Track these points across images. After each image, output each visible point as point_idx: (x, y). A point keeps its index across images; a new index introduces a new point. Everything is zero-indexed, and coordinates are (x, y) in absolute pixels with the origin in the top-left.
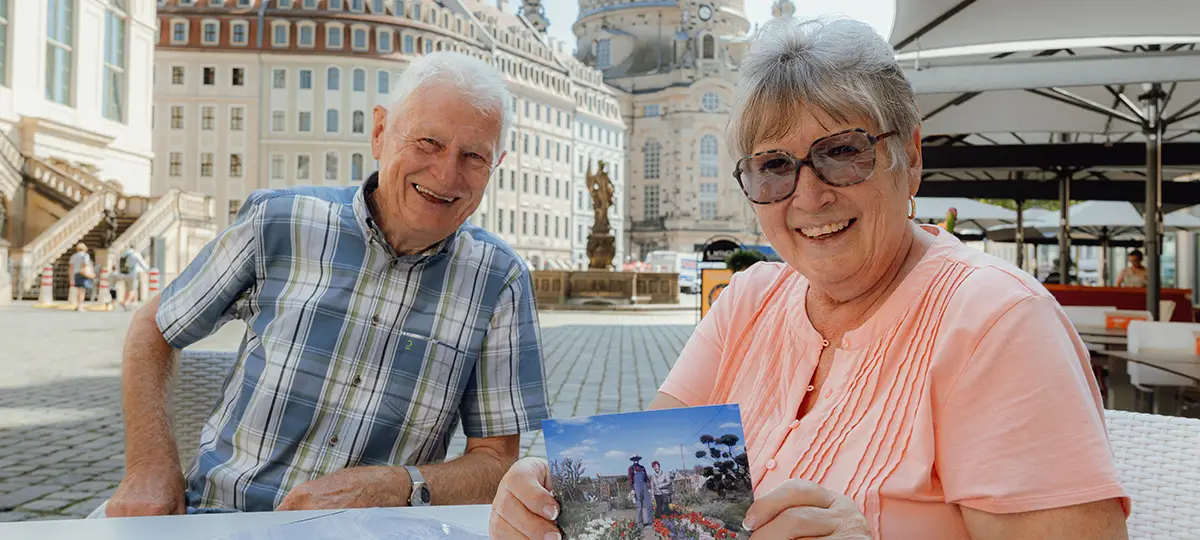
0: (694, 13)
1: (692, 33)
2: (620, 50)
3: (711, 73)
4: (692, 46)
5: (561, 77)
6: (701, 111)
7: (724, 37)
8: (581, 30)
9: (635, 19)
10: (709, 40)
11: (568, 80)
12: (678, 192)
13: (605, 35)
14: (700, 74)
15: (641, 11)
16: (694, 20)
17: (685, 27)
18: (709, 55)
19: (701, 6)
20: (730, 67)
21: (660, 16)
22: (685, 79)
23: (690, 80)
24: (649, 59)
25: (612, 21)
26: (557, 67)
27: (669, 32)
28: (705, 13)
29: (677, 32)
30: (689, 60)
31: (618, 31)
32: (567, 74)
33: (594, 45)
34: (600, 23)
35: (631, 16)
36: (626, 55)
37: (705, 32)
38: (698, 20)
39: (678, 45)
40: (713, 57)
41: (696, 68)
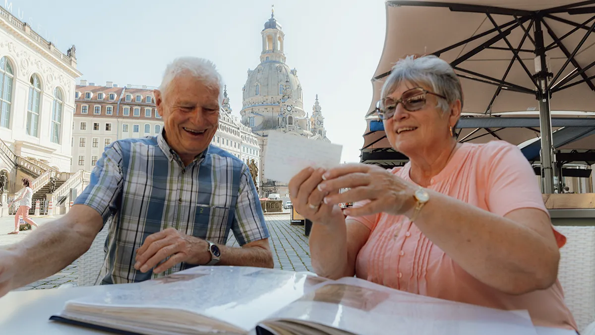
0: (285, 108)
1: (284, 116)
2: (258, 121)
3: (291, 130)
4: (284, 120)
5: (236, 130)
7: (296, 117)
8: (244, 113)
9: (264, 110)
10: (290, 118)
11: (239, 131)
13: (252, 115)
14: (287, 130)
15: (266, 107)
16: (285, 111)
17: (282, 113)
18: (290, 123)
19: (288, 106)
20: (298, 128)
21: (273, 109)
24: (270, 124)
25: (256, 110)
26: (234, 126)
27: (276, 115)
28: (289, 109)
29: (279, 115)
30: (283, 125)
31: (257, 114)
32: (238, 129)
33: (249, 118)
34: (251, 111)
35: (262, 109)
36: (261, 122)
37: (289, 115)
38: (286, 111)
39: (279, 119)
40: (292, 124)
41: (286, 128)
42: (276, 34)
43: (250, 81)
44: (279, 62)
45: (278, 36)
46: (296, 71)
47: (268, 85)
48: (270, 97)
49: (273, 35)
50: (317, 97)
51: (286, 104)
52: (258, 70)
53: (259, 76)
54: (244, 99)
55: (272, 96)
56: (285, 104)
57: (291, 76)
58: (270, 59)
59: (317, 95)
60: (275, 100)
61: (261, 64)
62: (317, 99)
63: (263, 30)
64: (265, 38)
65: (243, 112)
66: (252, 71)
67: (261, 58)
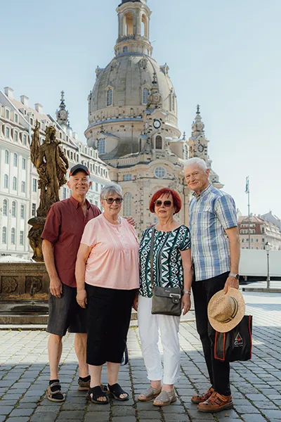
0: (151, 124)
1: (150, 135)
2: (110, 144)
3: (160, 157)
4: (150, 142)
5: (74, 151)
6: (154, 178)
7: (167, 138)
8: (90, 134)
9: (118, 128)
10: (159, 139)
11: (77, 153)
12: (142, 222)
13: (102, 136)
14: (154, 157)
15: (121, 123)
16: (150, 128)
17: (146, 132)
18: (159, 147)
19: (155, 120)
20: (171, 154)
21: (133, 126)
22: (146, 160)
23: (149, 161)
24: (124, 148)
25: (107, 129)
26: (70, 144)
27: (137, 135)
28: (157, 124)
29: (141, 135)
30: (148, 149)
31: (109, 134)
32: (77, 150)
33: (97, 141)
34: (100, 130)
35: (116, 126)
36: (114, 147)
37: (157, 134)
38: (153, 128)
39: (142, 141)
40: (161, 148)
41: (152, 154)
42: (138, 10)
43: (99, 86)
44: (141, 55)
45: (142, 12)
46: (168, 68)
47: (125, 89)
48: (128, 109)
49: (135, 11)
50: (198, 108)
51: (153, 117)
52: (111, 67)
53: (112, 76)
54: (90, 112)
55: (132, 107)
56: (150, 117)
57: (160, 75)
58: (129, 50)
59: (198, 106)
60: (136, 112)
61: (115, 58)
62: (198, 113)
63: (119, 6)
64: (123, 18)
65: (88, 133)
66: (102, 70)
67: (116, 49)
